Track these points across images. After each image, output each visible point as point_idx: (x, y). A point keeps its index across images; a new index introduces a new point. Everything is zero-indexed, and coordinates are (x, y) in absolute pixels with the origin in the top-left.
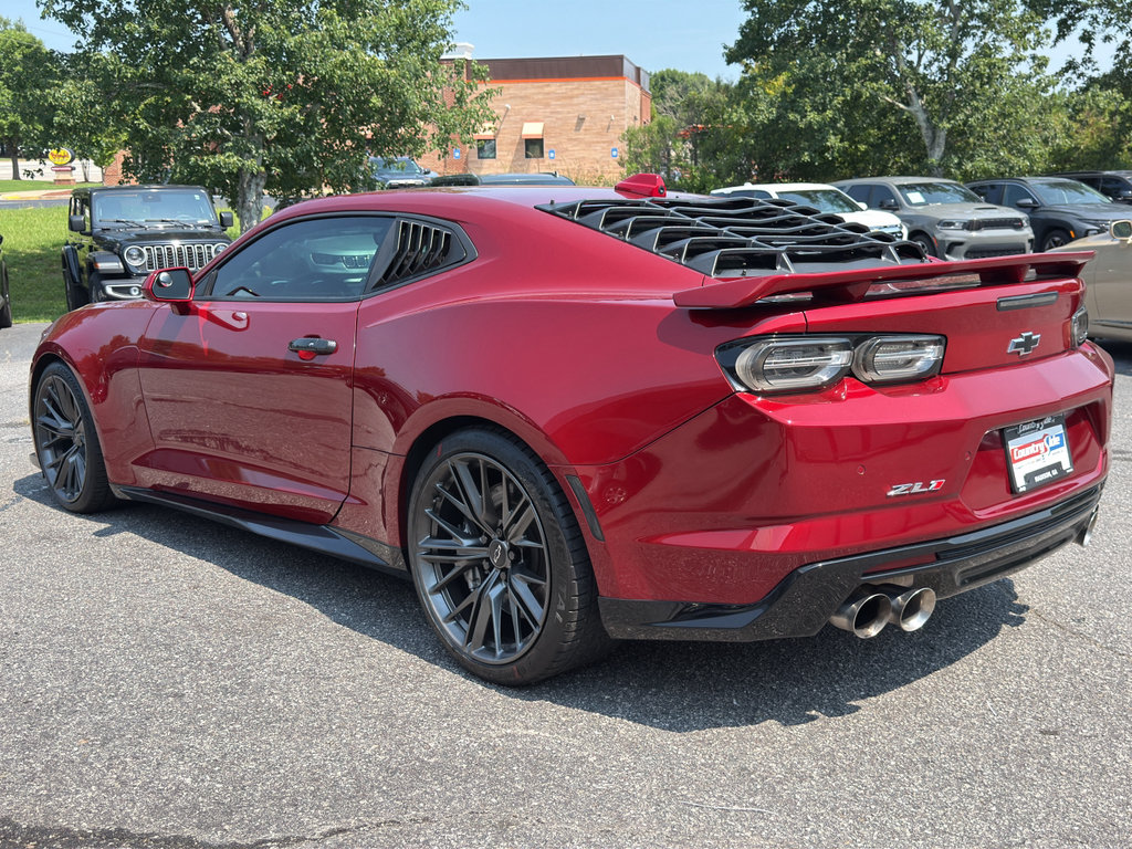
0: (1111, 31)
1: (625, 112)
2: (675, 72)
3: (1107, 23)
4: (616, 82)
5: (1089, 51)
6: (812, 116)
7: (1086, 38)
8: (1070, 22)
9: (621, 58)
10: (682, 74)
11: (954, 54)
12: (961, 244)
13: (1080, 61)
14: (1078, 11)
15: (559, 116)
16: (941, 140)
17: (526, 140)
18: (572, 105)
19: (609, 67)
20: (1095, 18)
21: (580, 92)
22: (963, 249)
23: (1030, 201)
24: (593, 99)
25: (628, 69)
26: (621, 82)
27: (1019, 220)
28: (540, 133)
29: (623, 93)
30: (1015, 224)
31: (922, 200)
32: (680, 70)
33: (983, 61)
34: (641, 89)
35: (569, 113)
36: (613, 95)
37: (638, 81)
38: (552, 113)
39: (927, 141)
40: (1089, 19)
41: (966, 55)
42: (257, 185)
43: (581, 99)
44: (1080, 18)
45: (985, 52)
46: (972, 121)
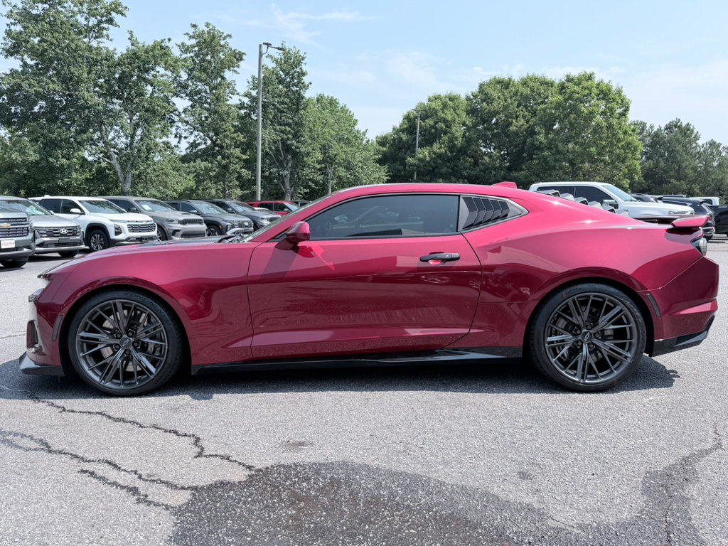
12: (179, 231)
16: (129, 179)
20: (179, 127)
22: (180, 233)
23: (196, 211)
27: (201, 220)
30: (199, 222)
31: (150, 209)
39: (122, 179)
46: (148, 171)
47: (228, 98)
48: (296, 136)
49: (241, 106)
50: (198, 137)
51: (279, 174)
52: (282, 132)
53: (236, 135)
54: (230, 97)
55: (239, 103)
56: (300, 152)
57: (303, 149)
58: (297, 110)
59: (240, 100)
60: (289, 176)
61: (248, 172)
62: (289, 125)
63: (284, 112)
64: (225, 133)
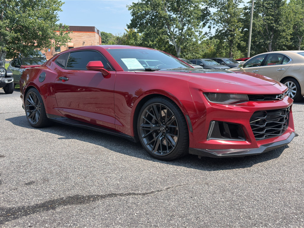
0: (215, 25)
1: (96, 41)
2: (104, 33)
3: (214, 24)
4: (93, 33)
5: (210, 30)
6: (151, 43)
7: (209, 27)
8: (205, 23)
9: (94, 27)
10: (106, 33)
11: (182, 29)
13: (208, 33)
14: (207, 21)
15: (78, 41)
16: (180, 50)
17: (69, 47)
18: (81, 38)
19: (91, 29)
20: (211, 23)
21: (83, 35)
23: (202, 64)
24: (87, 37)
25: (96, 30)
26: (94, 33)
28: (73, 45)
29: (95, 36)
32: (105, 32)
33: (189, 31)
34: (99, 35)
35: (81, 40)
36: (92, 37)
37: (98, 33)
38: (76, 40)
39: (176, 50)
40: (210, 23)
41: (185, 30)
42: (4, 55)
43: (84, 37)
44: (207, 23)
45: (189, 29)
46: (187, 45)
47: (237, 5)
48: (276, 21)
49: (245, 8)
50: (220, 27)
51: (265, 43)
52: (268, 19)
53: (238, 23)
54: (239, 4)
55: (244, 7)
56: (278, 30)
57: (280, 28)
58: (278, 7)
59: (244, 5)
60: (271, 43)
61: (244, 43)
62: (272, 16)
63: (269, 9)
64: (232, 24)
